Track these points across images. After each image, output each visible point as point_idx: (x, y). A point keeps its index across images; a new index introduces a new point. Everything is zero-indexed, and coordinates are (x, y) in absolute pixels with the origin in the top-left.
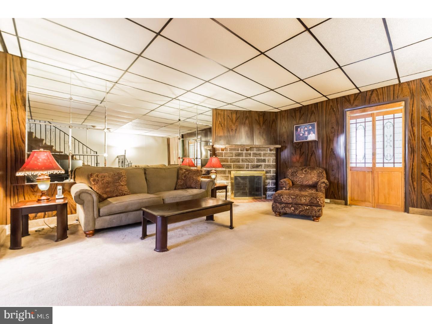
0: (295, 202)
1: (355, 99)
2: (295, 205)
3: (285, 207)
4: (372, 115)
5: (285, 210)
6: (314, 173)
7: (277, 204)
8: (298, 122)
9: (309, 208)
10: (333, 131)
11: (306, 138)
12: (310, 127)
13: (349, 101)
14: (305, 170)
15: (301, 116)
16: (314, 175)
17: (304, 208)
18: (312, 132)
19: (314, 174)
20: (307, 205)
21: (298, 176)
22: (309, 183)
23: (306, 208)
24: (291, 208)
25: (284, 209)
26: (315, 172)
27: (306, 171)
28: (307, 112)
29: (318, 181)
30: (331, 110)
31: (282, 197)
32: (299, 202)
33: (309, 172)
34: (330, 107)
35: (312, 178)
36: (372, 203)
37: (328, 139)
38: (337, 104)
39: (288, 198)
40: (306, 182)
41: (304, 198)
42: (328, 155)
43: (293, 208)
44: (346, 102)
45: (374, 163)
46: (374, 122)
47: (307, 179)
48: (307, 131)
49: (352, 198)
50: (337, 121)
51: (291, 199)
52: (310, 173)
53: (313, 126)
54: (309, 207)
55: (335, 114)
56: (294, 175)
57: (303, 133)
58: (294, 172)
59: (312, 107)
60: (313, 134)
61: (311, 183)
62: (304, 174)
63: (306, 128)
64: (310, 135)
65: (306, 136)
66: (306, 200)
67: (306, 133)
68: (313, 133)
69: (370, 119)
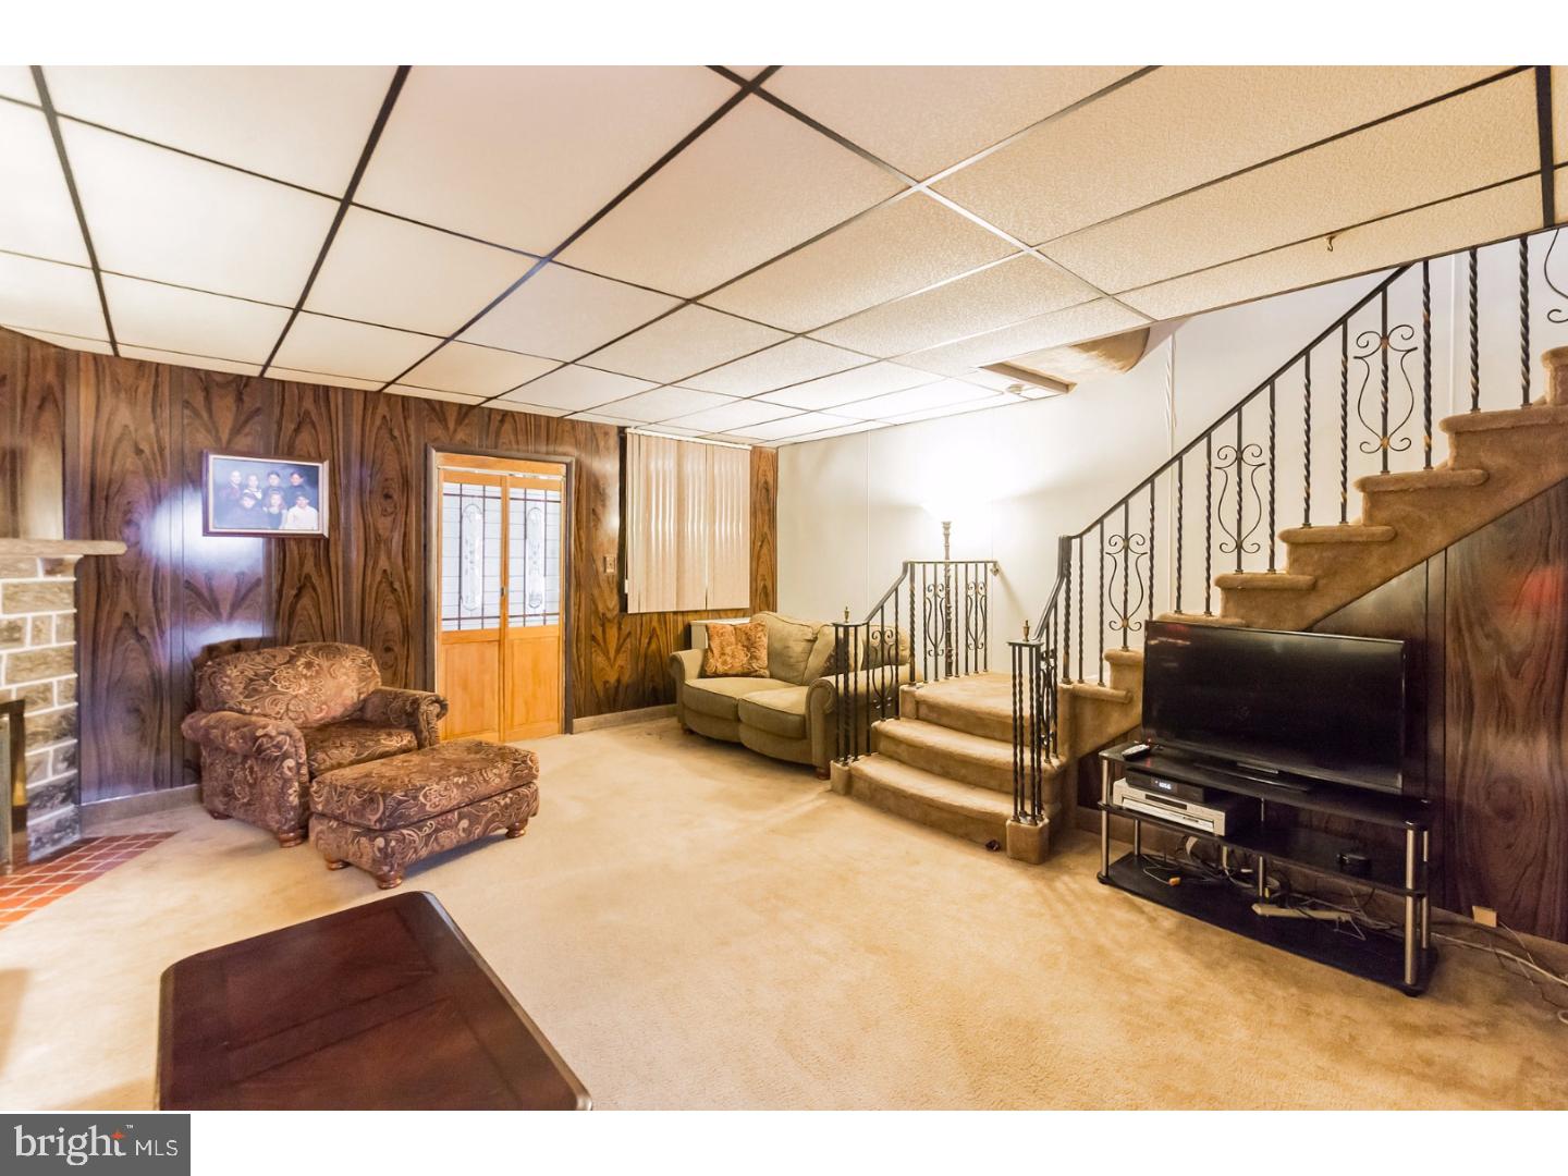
0: (470, 793)
1: (459, 421)
2: (469, 808)
3: (437, 831)
4: (501, 482)
5: (438, 844)
6: (344, 667)
7: (405, 832)
8: (229, 441)
9: (511, 798)
10: (389, 510)
11: (278, 518)
12: (296, 476)
13: (443, 420)
14: (303, 660)
15: (243, 418)
16: (345, 677)
17: (498, 803)
18: (302, 500)
19: (346, 674)
20: (504, 792)
21: (283, 693)
22: (333, 714)
23: (502, 803)
24: (457, 823)
25: (436, 839)
26: (348, 663)
27: (309, 665)
28: (277, 411)
29: (362, 696)
30: (384, 432)
31: (425, 796)
32: (483, 790)
33: (325, 669)
34: (378, 422)
35: (340, 689)
36: (499, 731)
37: (372, 536)
38: (405, 418)
39: (446, 789)
40: (321, 710)
41: (494, 771)
42: (370, 594)
43: (464, 823)
44: (433, 421)
45: (504, 617)
46: (505, 500)
47: (323, 698)
48: (278, 489)
49: (448, 731)
50: (402, 475)
51: (455, 790)
52: (329, 672)
53: (311, 477)
54: (510, 795)
55: (398, 452)
56: (261, 692)
57: (259, 495)
58: (256, 675)
59: (301, 399)
60: (308, 507)
61: (337, 710)
62: (305, 677)
63: (273, 476)
64: (295, 510)
65: (275, 510)
66: (500, 776)
67: (276, 499)
68: (310, 504)
69: (495, 490)
